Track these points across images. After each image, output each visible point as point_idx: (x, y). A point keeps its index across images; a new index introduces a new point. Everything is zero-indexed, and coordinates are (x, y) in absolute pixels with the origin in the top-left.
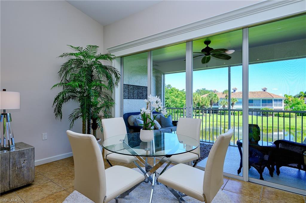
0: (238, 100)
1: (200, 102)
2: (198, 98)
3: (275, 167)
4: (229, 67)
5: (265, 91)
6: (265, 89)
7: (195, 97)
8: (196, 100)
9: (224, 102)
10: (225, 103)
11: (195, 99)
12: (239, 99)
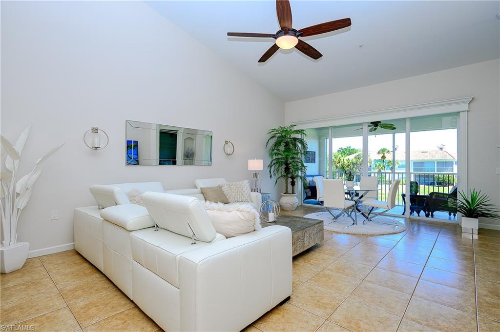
0: (400, 163)
1: (345, 166)
2: (342, 160)
3: (430, 213)
4: (394, 134)
5: (441, 149)
6: (442, 146)
7: (338, 158)
8: (339, 163)
9: (380, 165)
10: (382, 166)
11: (337, 161)
12: (401, 161)
